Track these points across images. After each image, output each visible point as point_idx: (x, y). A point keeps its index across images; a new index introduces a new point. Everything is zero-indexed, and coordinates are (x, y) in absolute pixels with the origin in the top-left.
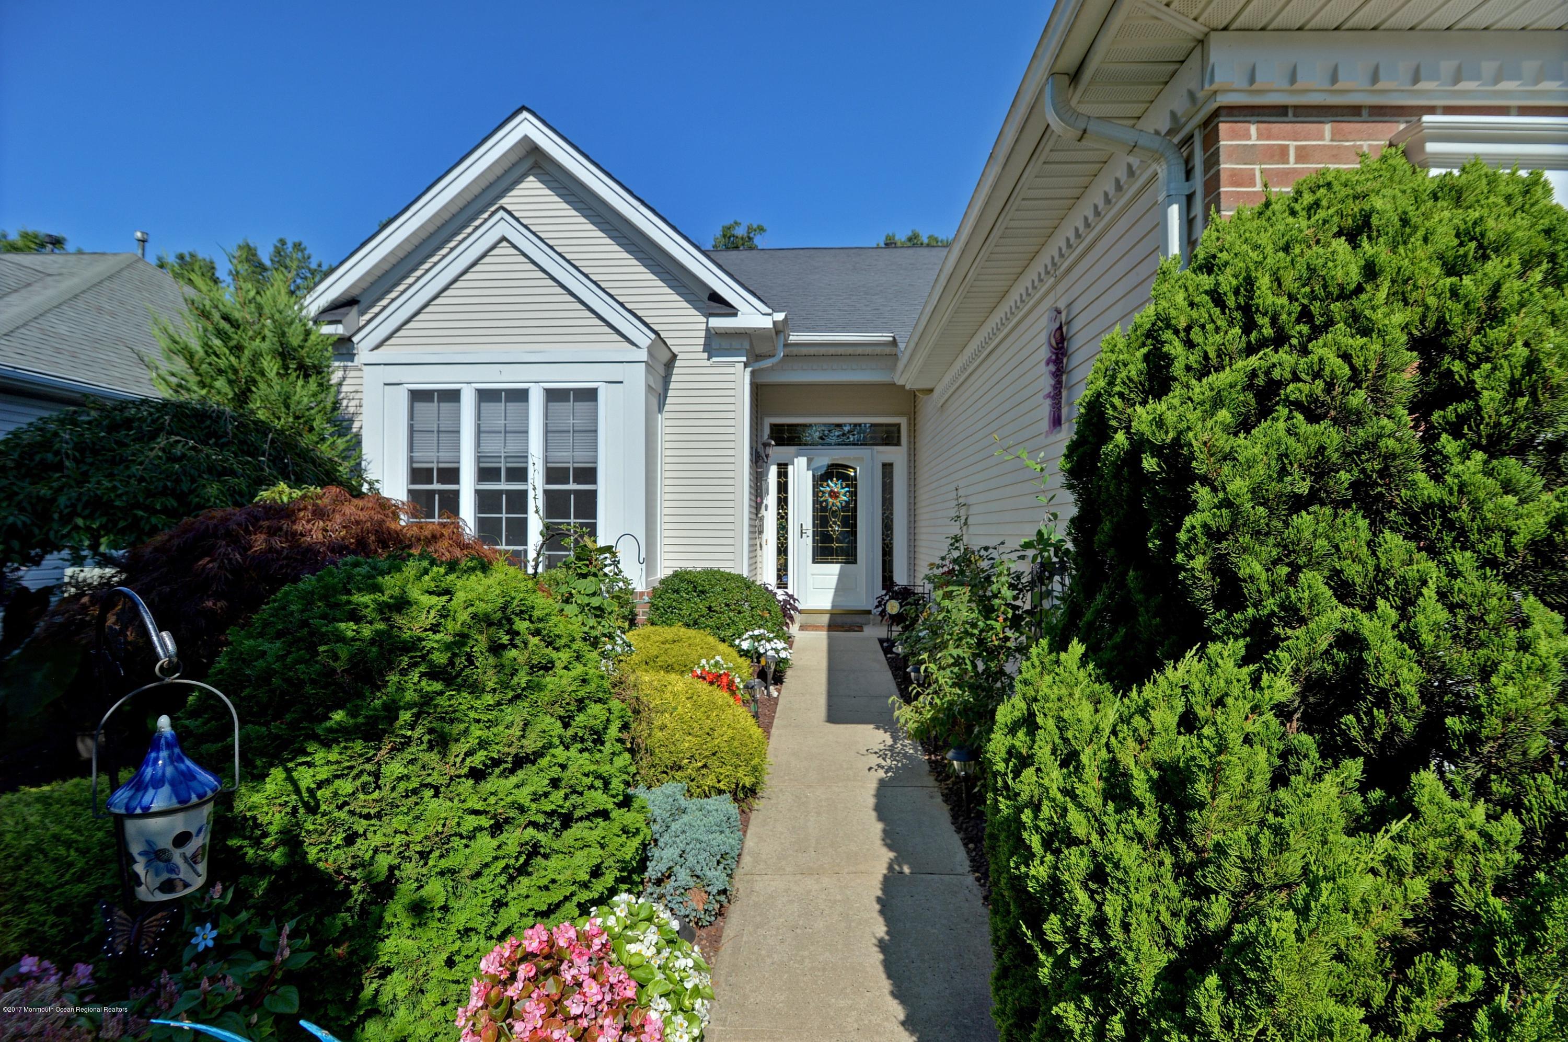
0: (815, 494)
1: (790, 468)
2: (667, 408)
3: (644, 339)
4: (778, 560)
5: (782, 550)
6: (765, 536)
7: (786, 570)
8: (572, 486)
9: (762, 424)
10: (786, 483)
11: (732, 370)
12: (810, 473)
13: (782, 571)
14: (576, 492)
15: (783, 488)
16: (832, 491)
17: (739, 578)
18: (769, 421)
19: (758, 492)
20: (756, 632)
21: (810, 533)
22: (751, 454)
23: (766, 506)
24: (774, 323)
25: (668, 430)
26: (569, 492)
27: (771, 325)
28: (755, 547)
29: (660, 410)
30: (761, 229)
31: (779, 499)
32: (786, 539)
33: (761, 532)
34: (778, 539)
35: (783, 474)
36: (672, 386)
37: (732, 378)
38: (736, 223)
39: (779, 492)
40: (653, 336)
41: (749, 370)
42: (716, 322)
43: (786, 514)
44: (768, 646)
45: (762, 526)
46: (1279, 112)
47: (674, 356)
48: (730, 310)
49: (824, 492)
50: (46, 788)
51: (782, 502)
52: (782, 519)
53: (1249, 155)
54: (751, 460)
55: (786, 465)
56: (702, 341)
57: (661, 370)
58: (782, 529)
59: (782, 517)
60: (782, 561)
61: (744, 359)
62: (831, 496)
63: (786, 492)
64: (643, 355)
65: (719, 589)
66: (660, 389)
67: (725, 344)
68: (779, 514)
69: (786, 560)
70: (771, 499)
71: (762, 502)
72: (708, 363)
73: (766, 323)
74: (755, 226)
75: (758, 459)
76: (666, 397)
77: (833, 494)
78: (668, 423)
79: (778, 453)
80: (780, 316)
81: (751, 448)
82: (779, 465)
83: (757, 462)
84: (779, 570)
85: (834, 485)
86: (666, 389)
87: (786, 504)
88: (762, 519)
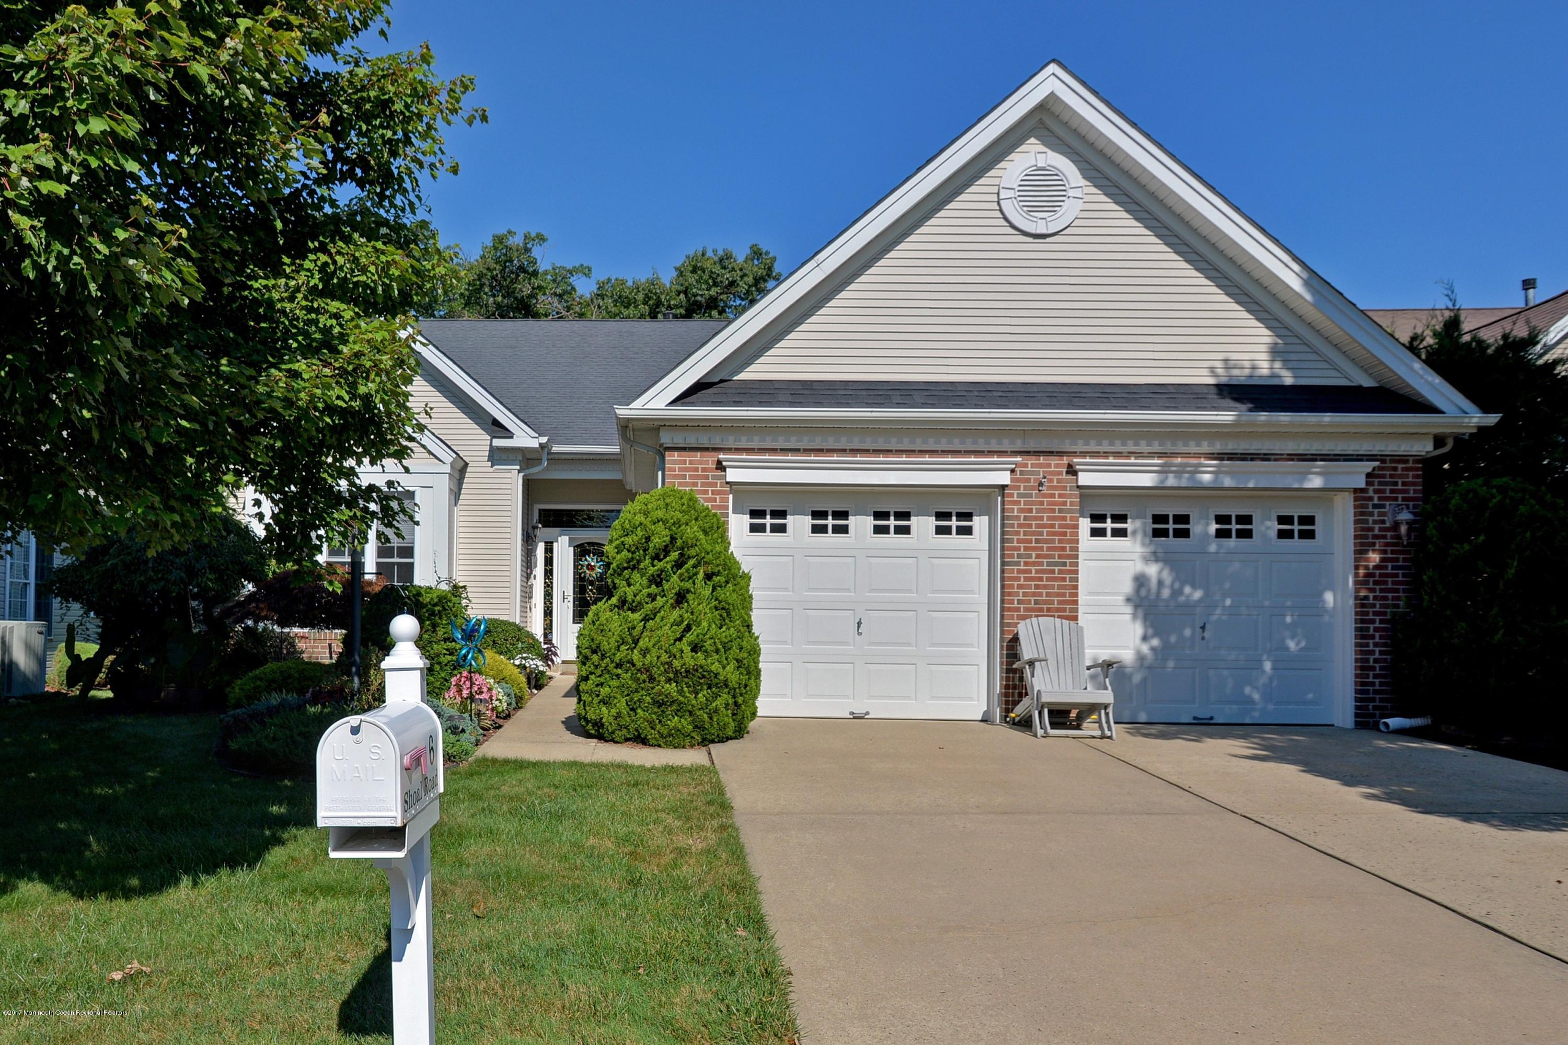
0: (575, 567)
1: (555, 545)
2: (460, 502)
3: (448, 457)
4: (545, 620)
5: (548, 613)
6: (533, 601)
7: (551, 628)
8: (396, 560)
9: (532, 510)
10: (552, 558)
11: (509, 475)
12: (572, 549)
13: (548, 629)
14: (398, 564)
15: (549, 561)
16: (589, 564)
17: (514, 624)
18: (537, 507)
19: (528, 565)
20: (524, 655)
21: (571, 599)
22: (523, 535)
23: (535, 576)
24: (540, 444)
25: (462, 519)
26: (394, 564)
27: (537, 446)
28: (526, 609)
29: (456, 505)
30: (541, 239)
31: (546, 571)
32: (551, 603)
33: (531, 598)
34: (545, 603)
35: (549, 550)
36: (464, 486)
37: (509, 481)
38: (509, 232)
39: (546, 565)
40: (454, 456)
41: (521, 475)
42: (497, 443)
43: (552, 583)
44: (531, 662)
45: (531, 592)
46: (684, 449)
47: (466, 464)
48: (508, 434)
49: (582, 566)
50: (257, 672)
51: (549, 573)
52: (548, 587)
53: (675, 462)
54: (523, 540)
55: (552, 543)
56: (487, 454)
57: (457, 475)
58: (548, 595)
59: (548, 586)
60: (548, 622)
61: (518, 467)
62: (588, 569)
63: (552, 565)
64: (447, 469)
65: (499, 630)
66: (456, 489)
67: (504, 456)
68: (545, 583)
69: (551, 621)
70: (539, 571)
71: (531, 573)
72: (491, 470)
73: (534, 444)
74: (533, 235)
75: (529, 539)
76: (460, 494)
77: (591, 568)
78: (462, 513)
79: (544, 533)
80: (544, 440)
81: (523, 530)
82: (546, 543)
83: (527, 541)
84: (545, 629)
85: (591, 560)
86: (460, 489)
87: (552, 575)
88: (531, 587)
